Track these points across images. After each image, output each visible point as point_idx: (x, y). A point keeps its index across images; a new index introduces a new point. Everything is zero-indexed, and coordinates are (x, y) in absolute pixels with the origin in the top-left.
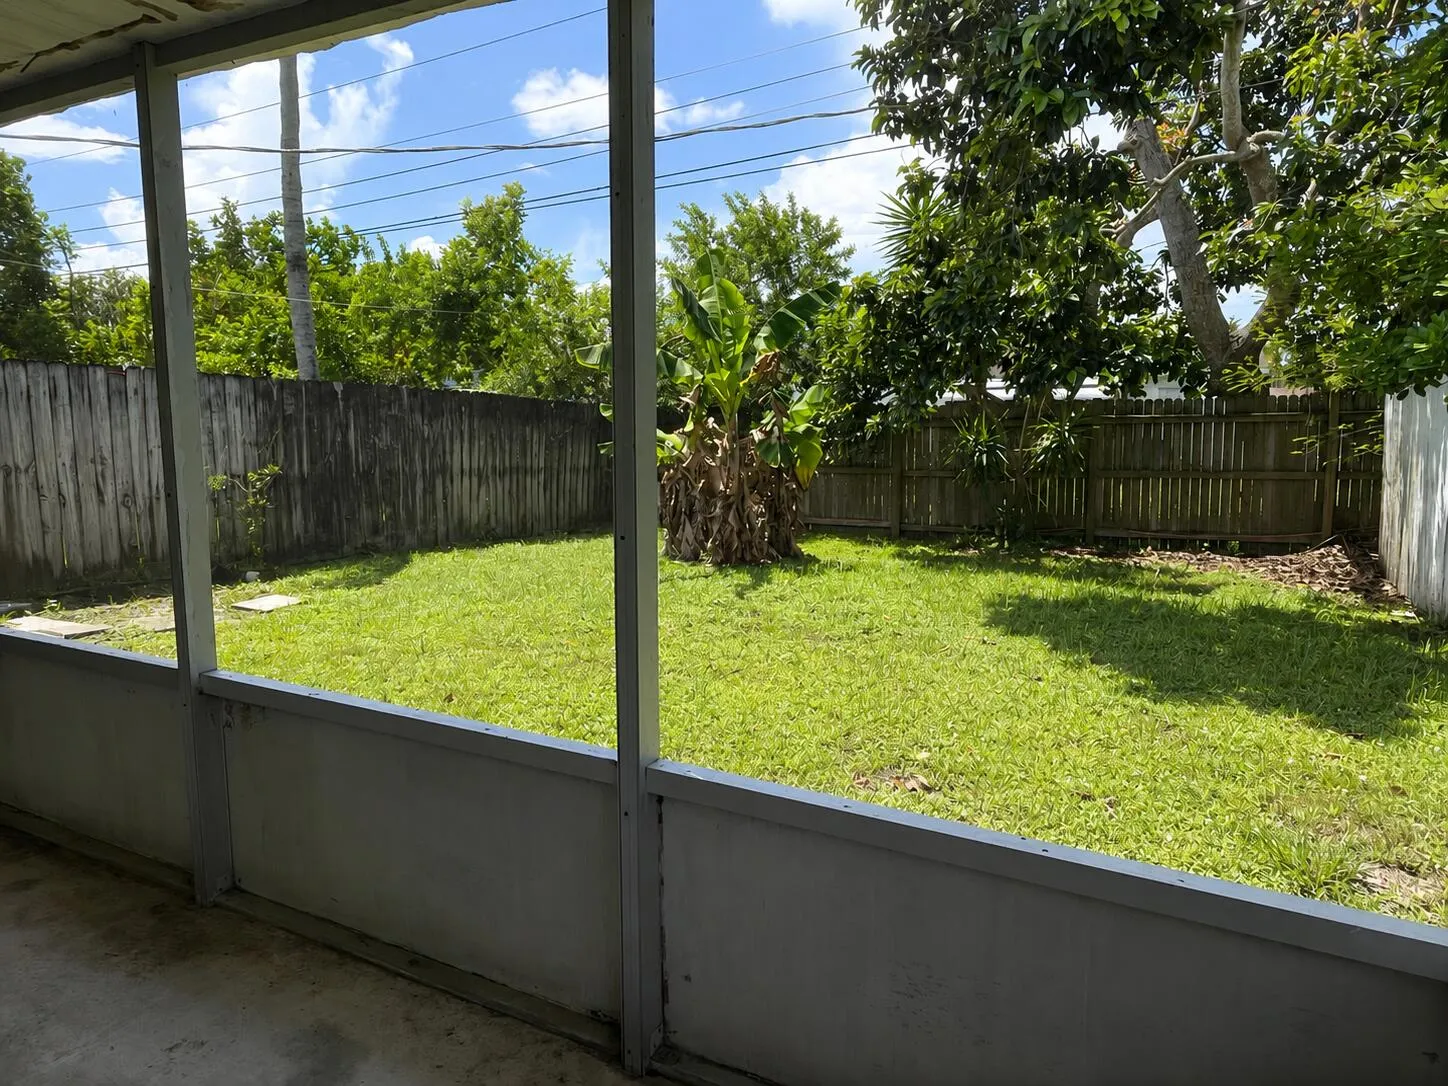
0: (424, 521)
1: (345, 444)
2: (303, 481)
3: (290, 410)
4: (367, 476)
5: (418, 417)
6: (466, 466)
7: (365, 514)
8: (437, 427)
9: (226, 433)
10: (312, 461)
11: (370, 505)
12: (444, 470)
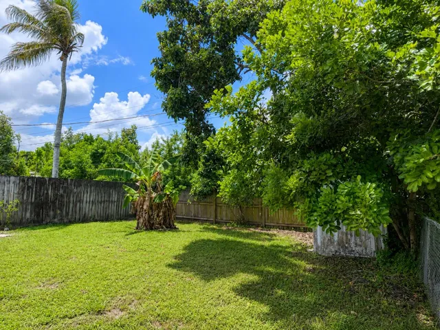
0: (72, 215)
1: (47, 193)
2: (32, 203)
3: (30, 184)
4: (54, 203)
5: (73, 186)
6: (88, 200)
7: (52, 213)
8: (79, 189)
9: (8, 191)
10: (36, 199)
11: (53, 210)
12: (81, 201)
